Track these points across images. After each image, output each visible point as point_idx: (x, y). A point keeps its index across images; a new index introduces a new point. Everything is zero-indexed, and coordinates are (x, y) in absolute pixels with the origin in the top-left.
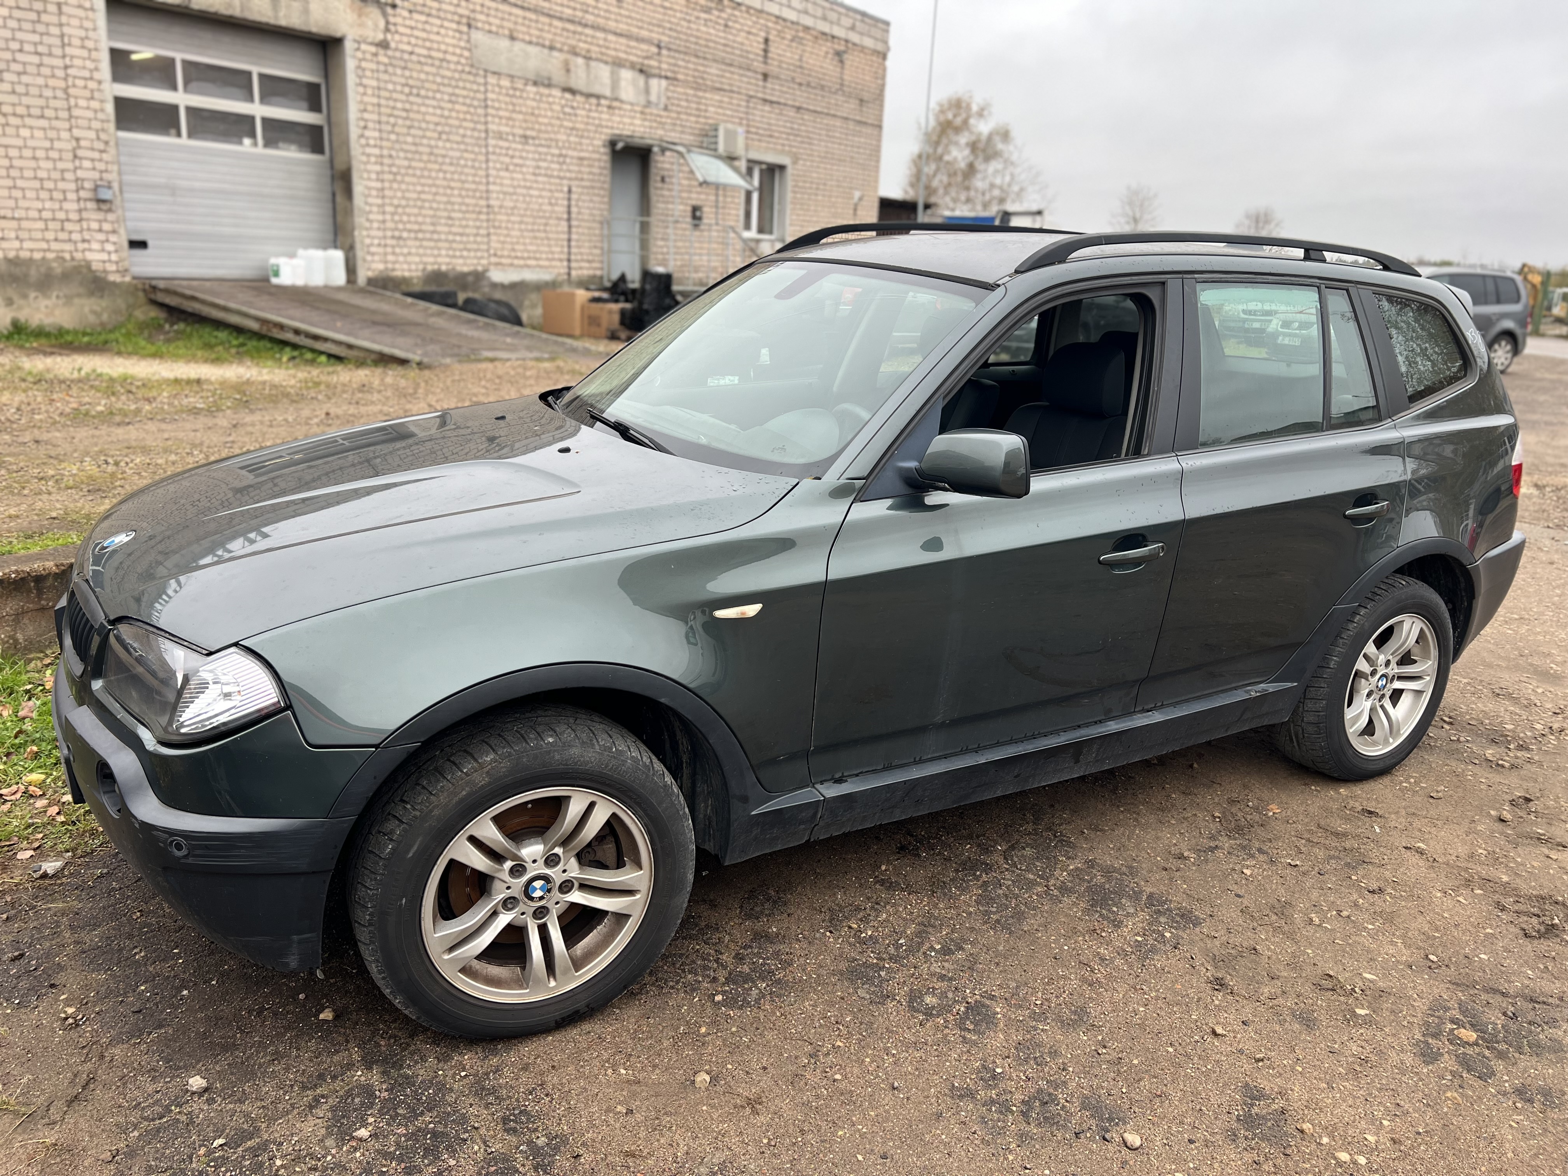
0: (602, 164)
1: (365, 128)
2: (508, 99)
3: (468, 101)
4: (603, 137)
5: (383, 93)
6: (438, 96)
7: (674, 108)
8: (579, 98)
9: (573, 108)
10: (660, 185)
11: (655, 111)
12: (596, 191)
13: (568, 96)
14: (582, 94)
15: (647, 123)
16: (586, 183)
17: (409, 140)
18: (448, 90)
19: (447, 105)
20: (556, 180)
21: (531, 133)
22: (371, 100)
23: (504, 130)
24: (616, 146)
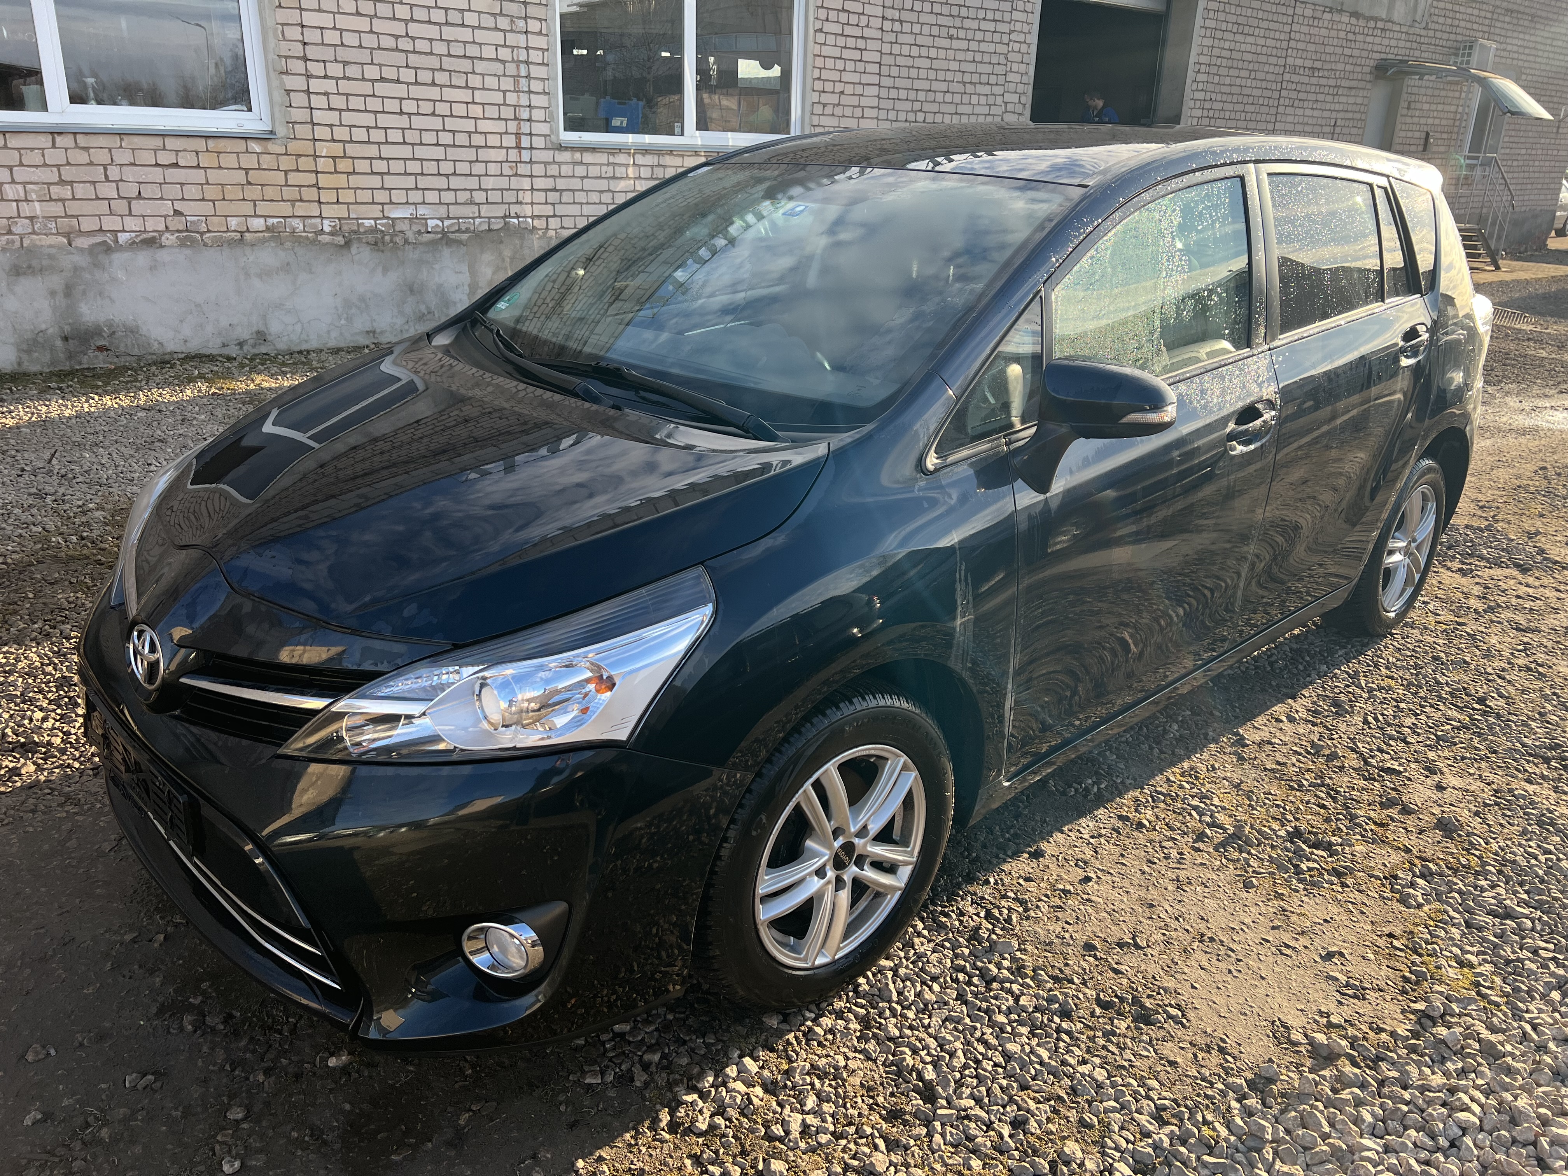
1: (1199, 72)
2: (1305, 29)
3: (1277, 35)
4: (1372, 63)
5: (1219, 34)
6: (1257, 31)
7: (1432, 26)
8: (1362, 22)
9: (1354, 33)
10: (1405, 112)
11: (1418, 31)
12: (1355, 123)
13: (1354, 21)
14: (1365, 18)
15: (1408, 45)
16: (1350, 115)
17: (1227, 81)
18: (1264, 24)
19: (1261, 41)
20: (1326, 114)
21: (1318, 65)
22: (1208, 42)
23: (1299, 62)
24: (1387, 71)
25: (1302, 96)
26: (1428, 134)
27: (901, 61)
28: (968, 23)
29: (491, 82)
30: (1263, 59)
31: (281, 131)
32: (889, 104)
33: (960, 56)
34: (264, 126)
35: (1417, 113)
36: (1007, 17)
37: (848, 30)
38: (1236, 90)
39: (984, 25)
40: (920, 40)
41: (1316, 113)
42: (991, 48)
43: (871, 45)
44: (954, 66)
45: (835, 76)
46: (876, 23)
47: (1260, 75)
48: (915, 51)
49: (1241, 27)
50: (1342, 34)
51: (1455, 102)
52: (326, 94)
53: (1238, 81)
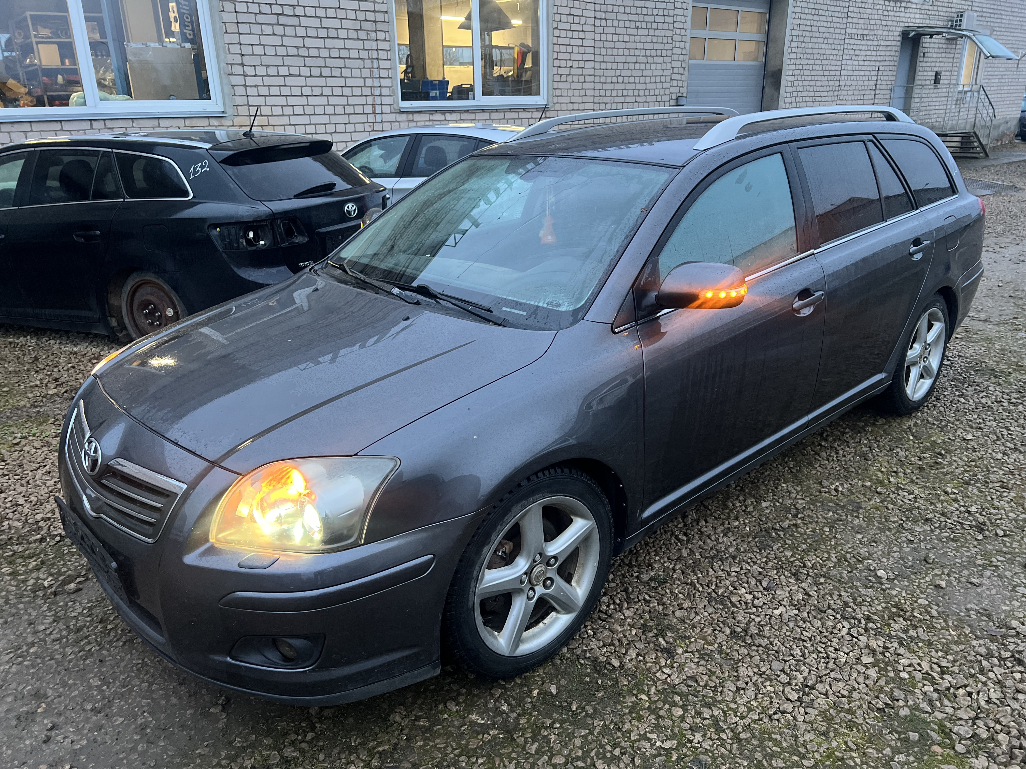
0: (896, 49)
1: (792, 41)
2: (857, 10)
3: (840, 15)
4: (900, 29)
5: (803, 16)
6: (827, 13)
7: (936, 3)
8: (892, 4)
9: (888, 11)
10: (921, 59)
11: (927, 7)
12: (891, 68)
13: (887, 3)
15: (922, 16)
17: (810, 45)
18: (832, 8)
19: (830, 19)
20: (873, 63)
21: (866, 32)
22: (798, 22)
23: (854, 31)
24: (909, 34)
25: (857, 52)
26: (937, 74)
27: (607, 45)
28: (647, 18)
29: (356, 73)
30: (831, 30)
31: (230, 111)
32: (600, 72)
33: (643, 39)
34: (219, 108)
35: (930, 60)
36: (671, 13)
37: (574, 27)
38: (815, 51)
39: (658, 19)
40: (618, 31)
41: (866, 63)
42: (662, 33)
43: (588, 35)
44: (640, 46)
45: (567, 56)
46: (591, 21)
47: (830, 41)
48: (615, 38)
49: (817, 11)
50: (880, 12)
51: (953, 51)
52: (256, 86)
53: (817, 46)
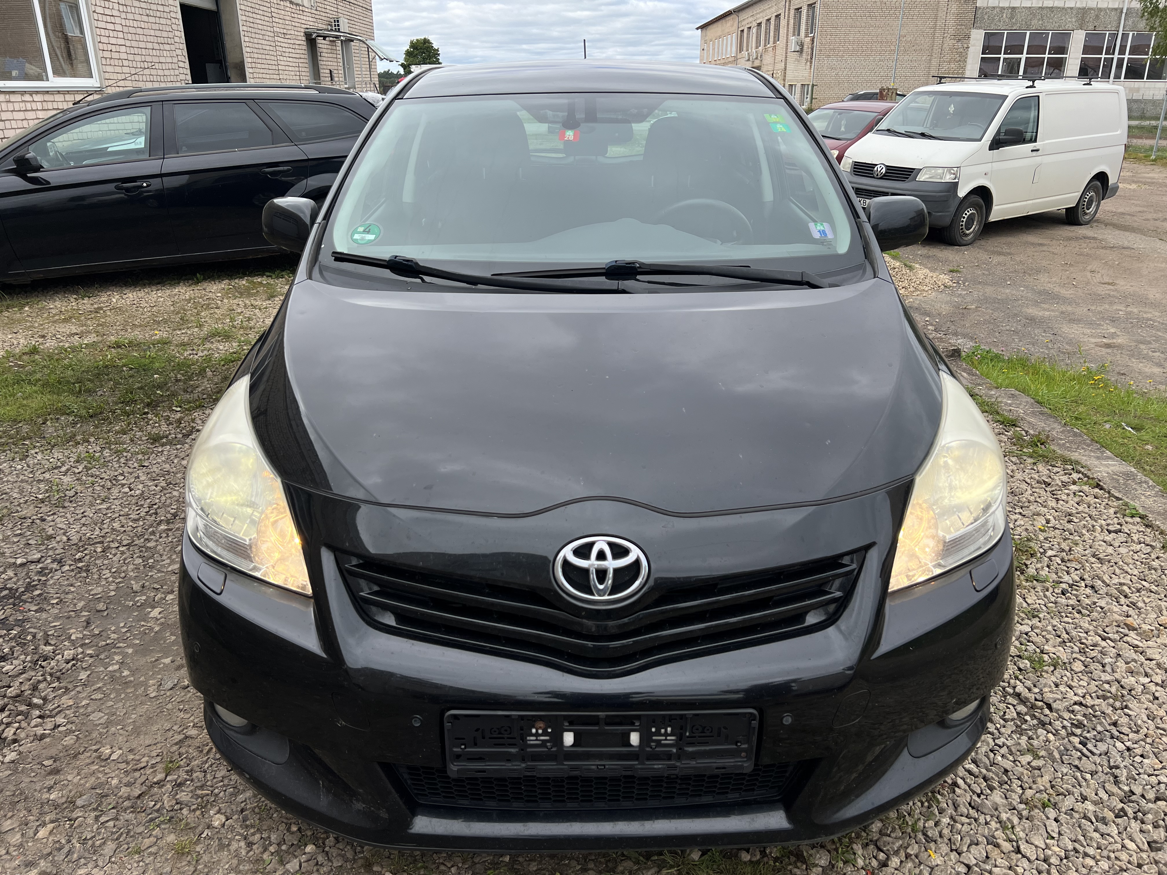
0: (305, 48)
4: (303, 30)
5: (248, 14)
6: (260, 12)
7: (319, 9)
8: (295, 7)
9: (293, 13)
10: (320, 58)
11: (314, 12)
13: (292, 6)
14: (294, 4)
15: (312, 20)
16: (302, 60)
17: (256, 41)
19: (262, 18)
20: (295, 60)
21: (285, 31)
22: (244, 18)
23: (278, 30)
24: (311, 35)
25: (284, 49)
26: (331, 71)
27: (131, 30)
30: (265, 28)
32: (132, 57)
33: (154, 27)
35: (324, 59)
36: (167, 3)
37: (107, 12)
38: (260, 46)
40: (136, 17)
41: (291, 60)
42: (165, 22)
44: (152, 33)
45: (107, 40)
47: (267, 38)
48: (136, 24)
49: (254, 10)
50: (290, 14)
53: (260, 41)
